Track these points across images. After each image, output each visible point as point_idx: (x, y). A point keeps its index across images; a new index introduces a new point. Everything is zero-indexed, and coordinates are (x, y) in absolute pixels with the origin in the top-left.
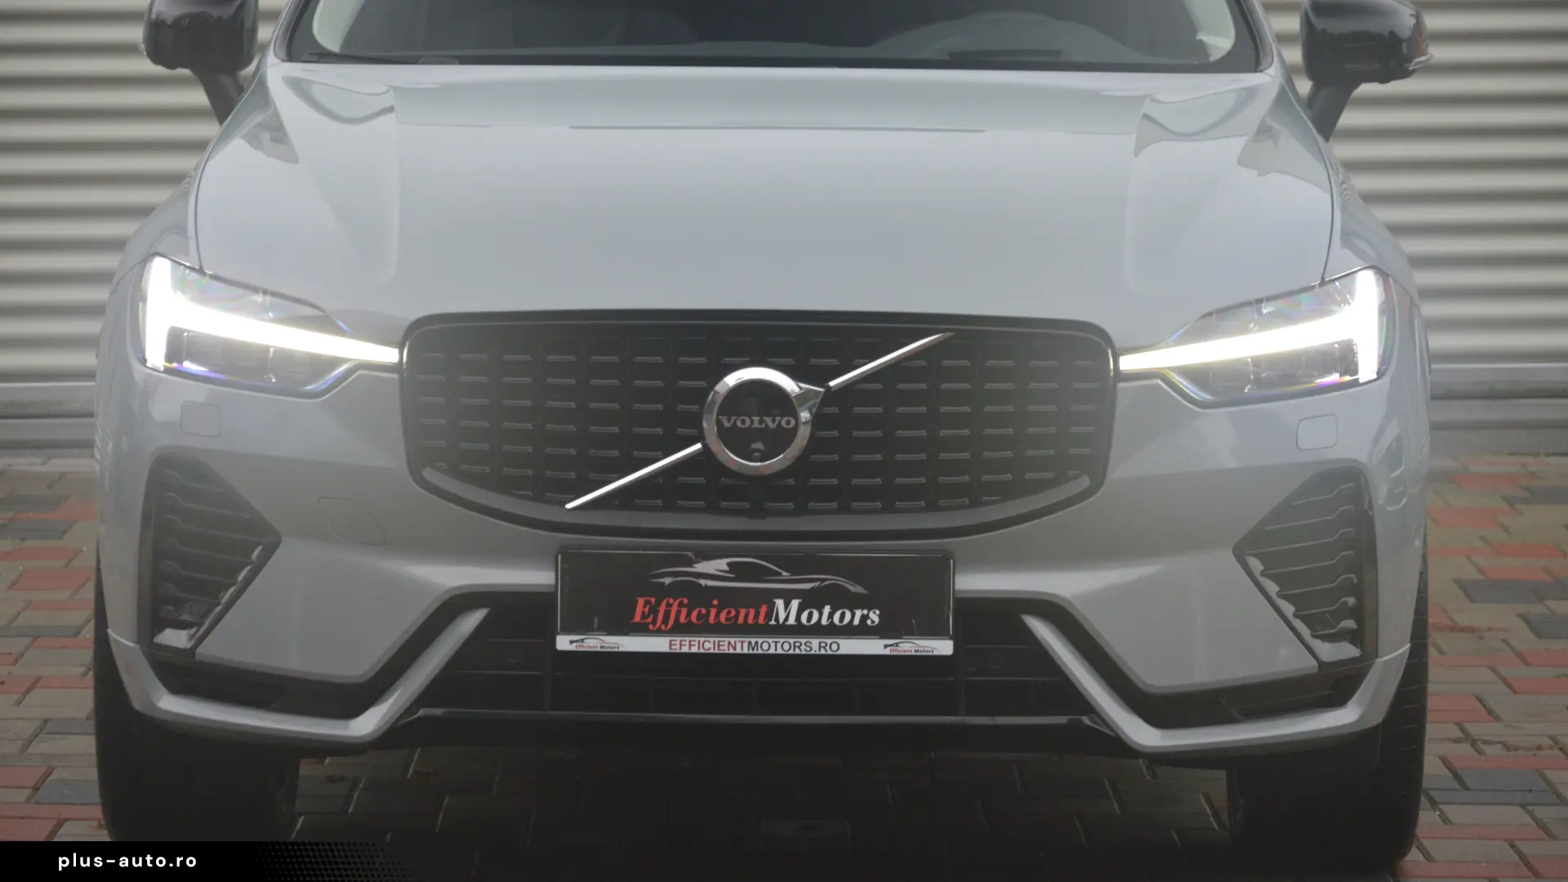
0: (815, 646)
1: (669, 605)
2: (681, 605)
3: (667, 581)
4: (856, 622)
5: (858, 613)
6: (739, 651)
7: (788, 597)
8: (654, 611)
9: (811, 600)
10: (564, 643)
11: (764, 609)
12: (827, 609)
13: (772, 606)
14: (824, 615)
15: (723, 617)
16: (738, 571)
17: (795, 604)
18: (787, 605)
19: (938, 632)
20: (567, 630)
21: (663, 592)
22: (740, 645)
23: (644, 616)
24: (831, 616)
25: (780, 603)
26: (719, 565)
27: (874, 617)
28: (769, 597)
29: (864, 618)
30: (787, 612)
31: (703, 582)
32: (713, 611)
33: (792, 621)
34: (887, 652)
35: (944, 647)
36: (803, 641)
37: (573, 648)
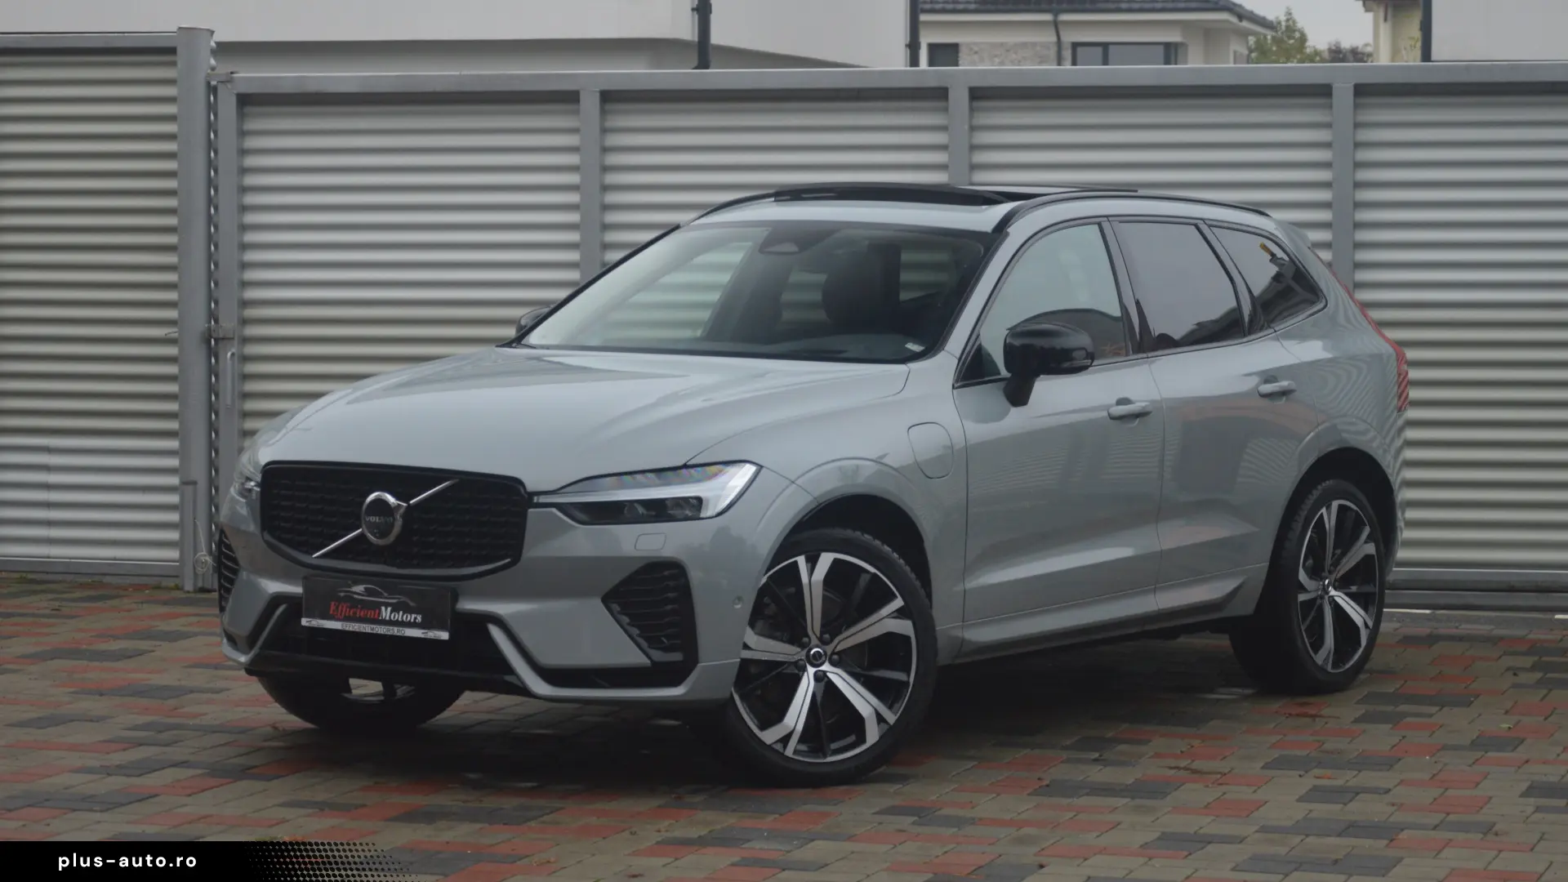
0: (395, 631)
1: (343, 607)
2: (347, 607)
3: (342, 594)
4: (412, 620)
5: (413, 616)
6: (367, 631)
7: (387, 605)
8: (337, 608)
9: (395, 609)
10: (304, 622)
11: (377, 611)
12: (401, 613)
13: (380, 610)
14: (399, 616)
15: (362, 614)
16: (369, 592)
17: (389, 609)
18: (386, 610)
19: (442, 628)
20: (307, 616)
21: (339, 600)
22: (367, 628)
23: (334, 611)
24: (402, 616)
25: (383, 608)
26: (360, 588)
27: (419, 619)
28: (378, 606)
29: (415, 618)
30: (386, 613)
31: (356, 596)
32: (359, 611)
33: (388, 618)
34: (423, 636)
35: (444, 635)
36: (391, 628)
37: (307, 624)
